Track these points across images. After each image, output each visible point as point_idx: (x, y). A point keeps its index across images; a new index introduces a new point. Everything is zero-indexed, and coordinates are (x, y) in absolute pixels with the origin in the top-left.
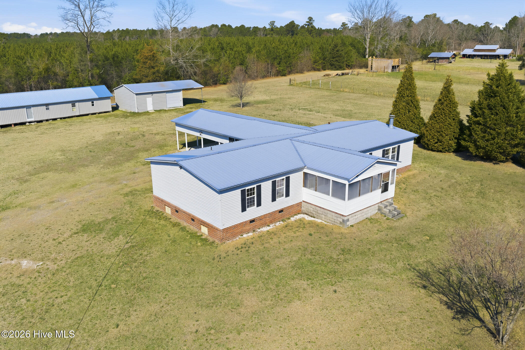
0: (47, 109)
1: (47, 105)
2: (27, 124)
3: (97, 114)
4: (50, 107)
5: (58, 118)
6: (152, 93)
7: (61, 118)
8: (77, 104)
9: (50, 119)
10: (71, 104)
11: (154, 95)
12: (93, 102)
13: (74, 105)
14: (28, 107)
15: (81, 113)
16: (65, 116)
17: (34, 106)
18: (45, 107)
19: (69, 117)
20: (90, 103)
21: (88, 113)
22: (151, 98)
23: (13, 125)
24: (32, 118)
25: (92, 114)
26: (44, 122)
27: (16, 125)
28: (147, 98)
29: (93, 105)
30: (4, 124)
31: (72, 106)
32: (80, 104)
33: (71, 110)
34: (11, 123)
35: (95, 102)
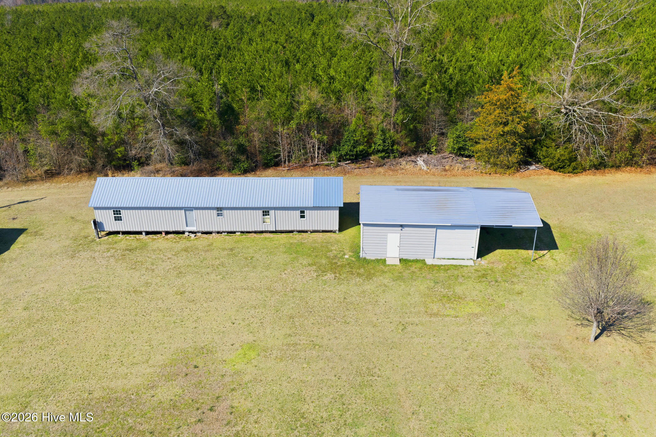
0: (218, 216)
1: (219, 209)
2: (187, 234)
3: (309, 233)
4: (225, 212)
5: (238, 232)
6: (402, 226)
7: (242, 232)
8: (272, 212)
9: (224, 232)
10: (261, 212)
11: (406, 229)
12: (302, 212)
13: (266, 213)
14: (187, 209)
15: (279, 229)
16: (251, 230)
17: (197, 209)
18: (215, 212)
19: (255, 232)
20: (298, 213)
21: (291, 229)
22: (399, 235)
23: (164, 234)
24: (194, 226)
25: (299, 232)
26: (214, 234)
27: (167, 233)
28: (389, 234)
29: (303, 217)
30: (150, 230)
31: (264, 215)
32: (278, 212)
33: (261, 221)
34: (161, 230)
35: (307, 213)
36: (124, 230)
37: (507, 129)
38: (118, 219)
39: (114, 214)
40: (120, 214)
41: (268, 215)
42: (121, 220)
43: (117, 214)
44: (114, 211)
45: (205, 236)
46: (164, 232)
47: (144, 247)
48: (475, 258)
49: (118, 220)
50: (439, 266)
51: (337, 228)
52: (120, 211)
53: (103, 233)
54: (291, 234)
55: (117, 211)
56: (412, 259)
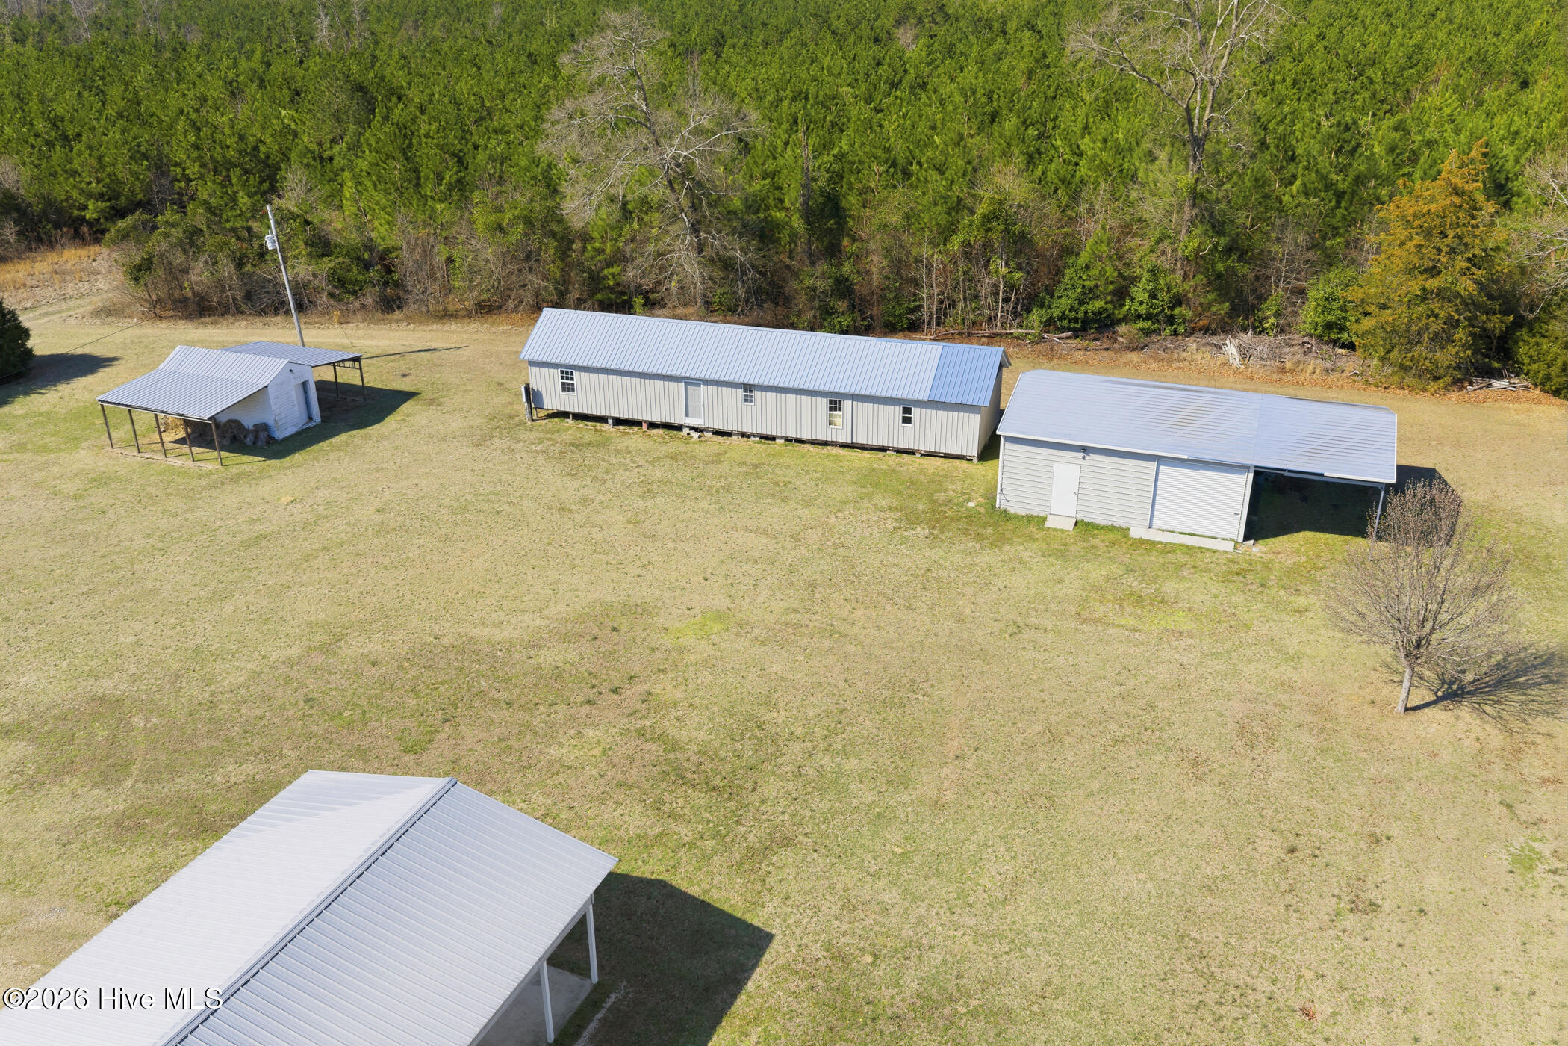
0: (746, 401)
1: (748, 388)
2: (686, 431)
3: (918, 455)
4: (758, 395)
5: (781, 438)
6: (1085, 450)
7: (788, 440)
8: (847, 404)
9: (754, 435)
10: (825, 402)
11: (1093, 457)
12: (907, 410)
13: (835, 405)
14: (690, 382)
15: (858, 440)
16: (804, 437)
17: (707, 382)
18: (740, 392)
19: (813, 442)
20: (898, 411)
21: (881, 443)
22: (1078, 468)
23: (645, 425)
24: (699, 417)
25: (898, 451)
26: (735, 437)
27: (652, 425)
28: (1056, 464)
29: (907, 420)
30: (622, 415)
31: (831, 409)
32: (859, 406)
33: (825, 421)
34: (640, 418)
35: (916, 413)
36: (577, 411)
37: (1432, 284)
38: (568, 388)
39: (562, 378)
40: (572, 379)
41: (840, 409)
42: (573, 390)
43: (567, 378)
44: (562, 372)
45: (719, 438)
46: (645, 422)
47: (602, 443)
48: (1241, 539)
49: (569, 390)
50: (1154, 543)
51: (973, 451)
52: (572, 373)
53: (542, 413)
54: (881, 455)
55: (567, 372)
56: (1103, 523)
